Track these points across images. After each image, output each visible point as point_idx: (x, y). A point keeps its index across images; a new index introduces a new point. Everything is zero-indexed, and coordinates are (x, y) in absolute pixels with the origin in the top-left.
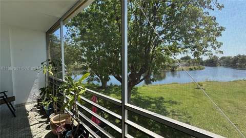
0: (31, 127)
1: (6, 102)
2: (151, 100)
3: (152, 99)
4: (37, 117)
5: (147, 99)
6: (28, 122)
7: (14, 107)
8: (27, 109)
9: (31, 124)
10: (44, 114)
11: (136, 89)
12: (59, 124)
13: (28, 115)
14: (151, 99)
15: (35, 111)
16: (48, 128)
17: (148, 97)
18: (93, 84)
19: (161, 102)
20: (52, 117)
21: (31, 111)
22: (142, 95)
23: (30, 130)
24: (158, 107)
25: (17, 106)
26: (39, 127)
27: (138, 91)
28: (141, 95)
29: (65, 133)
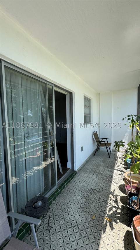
0: (115, 171)
1: (106, 146)
4: (121, 165)
6: (114, 166)
7: (111, 150)
8: (118, 155)
9: (115, 168)
10: (127, 166)
13: (116, 160)
15: (122, 160)
21: (120, 158)
23: (113, 173)
26: (119, 174)
29: (132, 194)
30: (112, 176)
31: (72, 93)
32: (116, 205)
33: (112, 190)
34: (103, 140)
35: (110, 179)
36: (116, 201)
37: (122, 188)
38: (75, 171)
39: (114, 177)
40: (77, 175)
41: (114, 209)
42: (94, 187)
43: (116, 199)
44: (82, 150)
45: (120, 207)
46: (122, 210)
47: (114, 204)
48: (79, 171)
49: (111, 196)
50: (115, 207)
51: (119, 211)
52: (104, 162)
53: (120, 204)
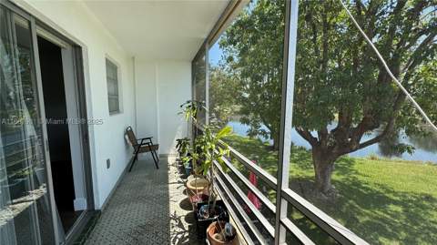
0: (170, 186)
1: (150, 150)
2: (391, 196)
3: (395, 194)
4: (177, 175)
5: (377, 189)
7: (158, 157)
8: (169, 162)
9: (170, 182)
10: (185, 173)
11: (351, 162)
12: (195, 191)
13: (169, 169)
14: (389, 192)
15: (176, 167)
16: (184, 192)
17: (382, 187)
18: (259, 140)
19: (423, 207)
20: (191, 179)
21: (173, 165)
22: (365, 179)
23: (168, 189)
24: (409, 217)
25: (161, 156)
26: (178, 188)
27: (355, 167)
28: (360, 178)
29: (200, 205)
30: (167, 195)
31: (80, 48)
32: (181, 230)
33: (172, 212)
34: (144, 142)
35: (166, 200)
36: (180, 225)
37: (185, 205)
38: (99, 211)
39: (171, 195)
40: (104, 216)
41: (180, 236)
42: (143, 223)
43: (180, 221)
44: (108, 167)
45: (187, 229)
46: (189, 231)
47: (179, 230)
48: (105, 209)
49: (172, 221)
50: (181, 233)
51: (187, 234)
52: (150, 177)
53: (186, 225)
